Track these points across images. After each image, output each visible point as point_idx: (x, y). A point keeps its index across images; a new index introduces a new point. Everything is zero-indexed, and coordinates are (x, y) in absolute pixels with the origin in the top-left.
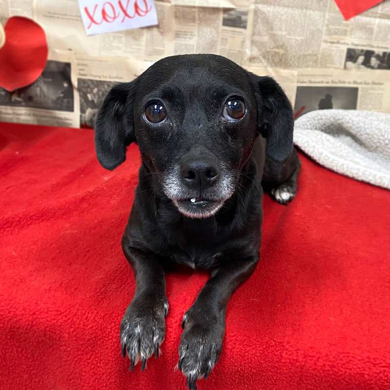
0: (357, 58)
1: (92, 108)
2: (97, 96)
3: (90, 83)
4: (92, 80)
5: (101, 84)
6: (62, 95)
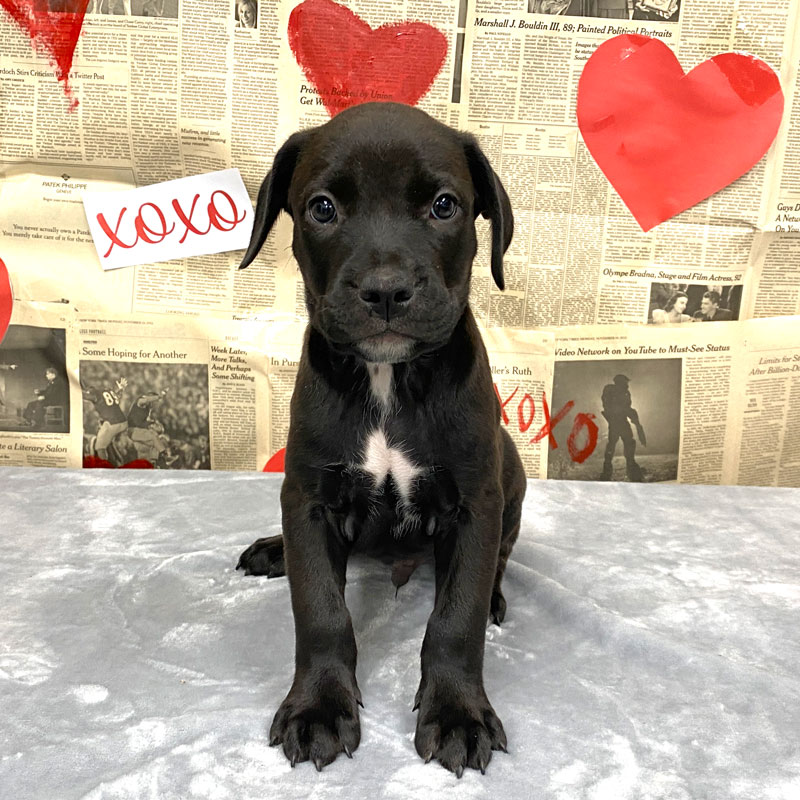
0: (674, 301)
1: (111, 424)
2: (125, 396)
3: (110, 369)
4: (115, 363)
5: (137, 370)
6: (41, 398)
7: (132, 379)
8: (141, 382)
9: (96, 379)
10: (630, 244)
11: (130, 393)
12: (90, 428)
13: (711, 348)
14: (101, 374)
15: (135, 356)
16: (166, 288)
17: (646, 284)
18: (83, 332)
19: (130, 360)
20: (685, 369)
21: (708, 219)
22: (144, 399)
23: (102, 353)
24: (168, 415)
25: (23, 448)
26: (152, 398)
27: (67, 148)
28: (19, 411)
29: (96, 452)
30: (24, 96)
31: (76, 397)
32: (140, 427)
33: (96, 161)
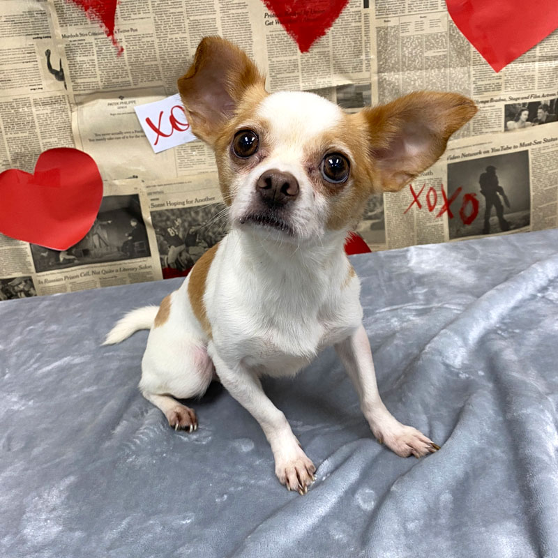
0: (520, 114)
1: (176, 247)
2: (181, 229)
3: (169, 214)
4: (172, 210)
5: (186, 212)
6: (130, 238)
7: (184, 218)
8: (190, 219)
9: (162, 221)
10: (488, 82)
11: (184, 227)
12: (162, 251)
13: (546, 141)
14: (165, 218)
15: (183, 204)
16: (195, 158)
17: (501, 105)
18: (149, 194)
19: (180, 206)
20: (531, 156)
21: (537, 58)
22: (193, 229)
23: (163, 205)
24: (208, 236)
25: (125, 270)
26: (198, 228)
27: (120, 80)
28: (118, 248)
29: (169, 265)
30: (87, 49)
31: (151, 234)
32: (194, 246)
33: (140, 85)
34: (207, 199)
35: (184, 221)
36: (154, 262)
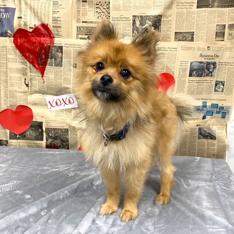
1: (51, 139)
2: (53, 134)
3: (51, 129)
4: (52, 128)
5: (55, 130)
6: (38, 134)
8: (56, 132)
9: (48, 131)
11: (54, 134)
12: (47, 140)
14: (49, 130)
15: (55, 127)
16: (61, 114)
18: (46, 122)
22: (57, 135)
23: (49, 126)
24: (61, 138)
25: (35, 143)
26: (58, 135)
27: (43, 90)
28: (34, 137)
29: (48, 145)
30: (36, 80)
31: (45, 134)
32: (56, 140)
33: (48, 92)
34: (62, 127)
35: (54, 132)
36: (44, 143)
